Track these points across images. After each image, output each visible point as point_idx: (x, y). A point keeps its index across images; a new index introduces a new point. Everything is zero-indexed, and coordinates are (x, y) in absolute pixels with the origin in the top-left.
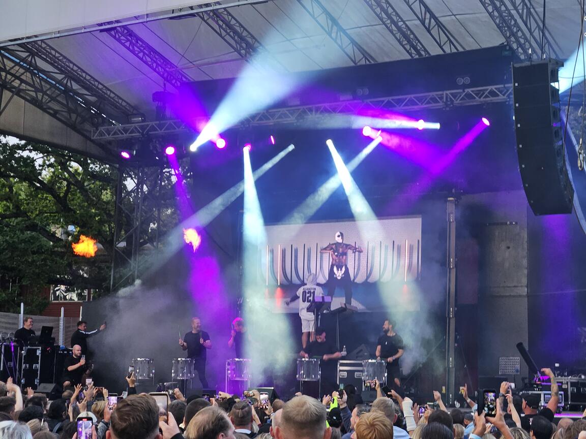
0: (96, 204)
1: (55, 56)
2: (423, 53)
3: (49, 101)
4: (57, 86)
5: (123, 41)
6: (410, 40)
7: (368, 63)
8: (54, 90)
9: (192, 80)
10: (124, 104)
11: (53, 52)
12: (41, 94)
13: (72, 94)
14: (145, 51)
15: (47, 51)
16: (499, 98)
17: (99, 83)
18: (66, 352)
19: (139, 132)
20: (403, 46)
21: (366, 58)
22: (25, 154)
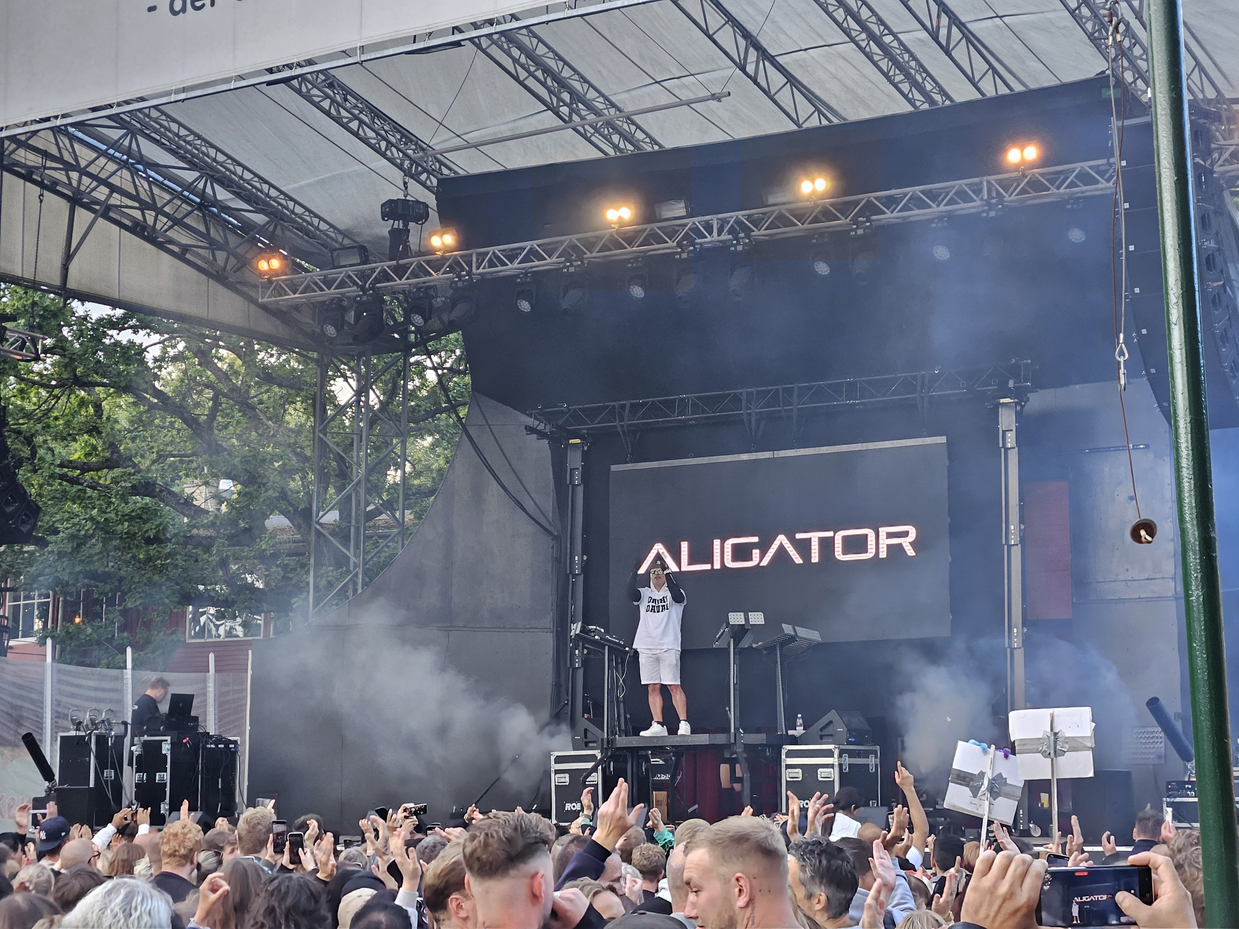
0: (274, 435)
1: (177, 135)
2: (938, 98)
3: (170, 228)
4: (184, 196)
5: (317, 99)
6: (910, 74)
7: (825, 122)
8: (179, 203)
9: (462, 173)
10: (323, 226)
11: (174, 127)
12: (153, 213)
13: (215, 210)
14: (361, 116)
15: (162, 126)
16: (1100, 186)
17: (271, 185)
18: (220, 746)
19: (355, 283)
20: (895, 86)
21: (820, 113)
22: (125, 337)
